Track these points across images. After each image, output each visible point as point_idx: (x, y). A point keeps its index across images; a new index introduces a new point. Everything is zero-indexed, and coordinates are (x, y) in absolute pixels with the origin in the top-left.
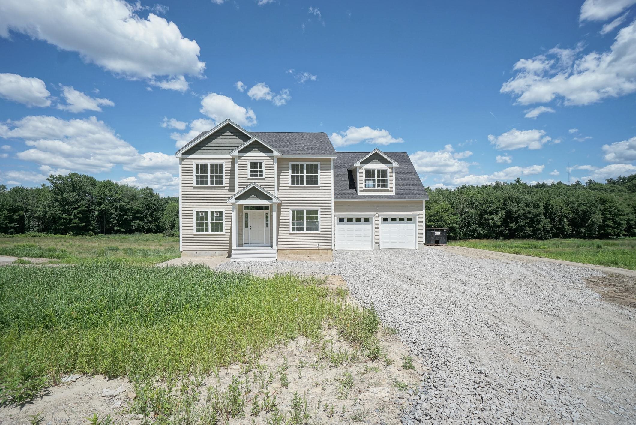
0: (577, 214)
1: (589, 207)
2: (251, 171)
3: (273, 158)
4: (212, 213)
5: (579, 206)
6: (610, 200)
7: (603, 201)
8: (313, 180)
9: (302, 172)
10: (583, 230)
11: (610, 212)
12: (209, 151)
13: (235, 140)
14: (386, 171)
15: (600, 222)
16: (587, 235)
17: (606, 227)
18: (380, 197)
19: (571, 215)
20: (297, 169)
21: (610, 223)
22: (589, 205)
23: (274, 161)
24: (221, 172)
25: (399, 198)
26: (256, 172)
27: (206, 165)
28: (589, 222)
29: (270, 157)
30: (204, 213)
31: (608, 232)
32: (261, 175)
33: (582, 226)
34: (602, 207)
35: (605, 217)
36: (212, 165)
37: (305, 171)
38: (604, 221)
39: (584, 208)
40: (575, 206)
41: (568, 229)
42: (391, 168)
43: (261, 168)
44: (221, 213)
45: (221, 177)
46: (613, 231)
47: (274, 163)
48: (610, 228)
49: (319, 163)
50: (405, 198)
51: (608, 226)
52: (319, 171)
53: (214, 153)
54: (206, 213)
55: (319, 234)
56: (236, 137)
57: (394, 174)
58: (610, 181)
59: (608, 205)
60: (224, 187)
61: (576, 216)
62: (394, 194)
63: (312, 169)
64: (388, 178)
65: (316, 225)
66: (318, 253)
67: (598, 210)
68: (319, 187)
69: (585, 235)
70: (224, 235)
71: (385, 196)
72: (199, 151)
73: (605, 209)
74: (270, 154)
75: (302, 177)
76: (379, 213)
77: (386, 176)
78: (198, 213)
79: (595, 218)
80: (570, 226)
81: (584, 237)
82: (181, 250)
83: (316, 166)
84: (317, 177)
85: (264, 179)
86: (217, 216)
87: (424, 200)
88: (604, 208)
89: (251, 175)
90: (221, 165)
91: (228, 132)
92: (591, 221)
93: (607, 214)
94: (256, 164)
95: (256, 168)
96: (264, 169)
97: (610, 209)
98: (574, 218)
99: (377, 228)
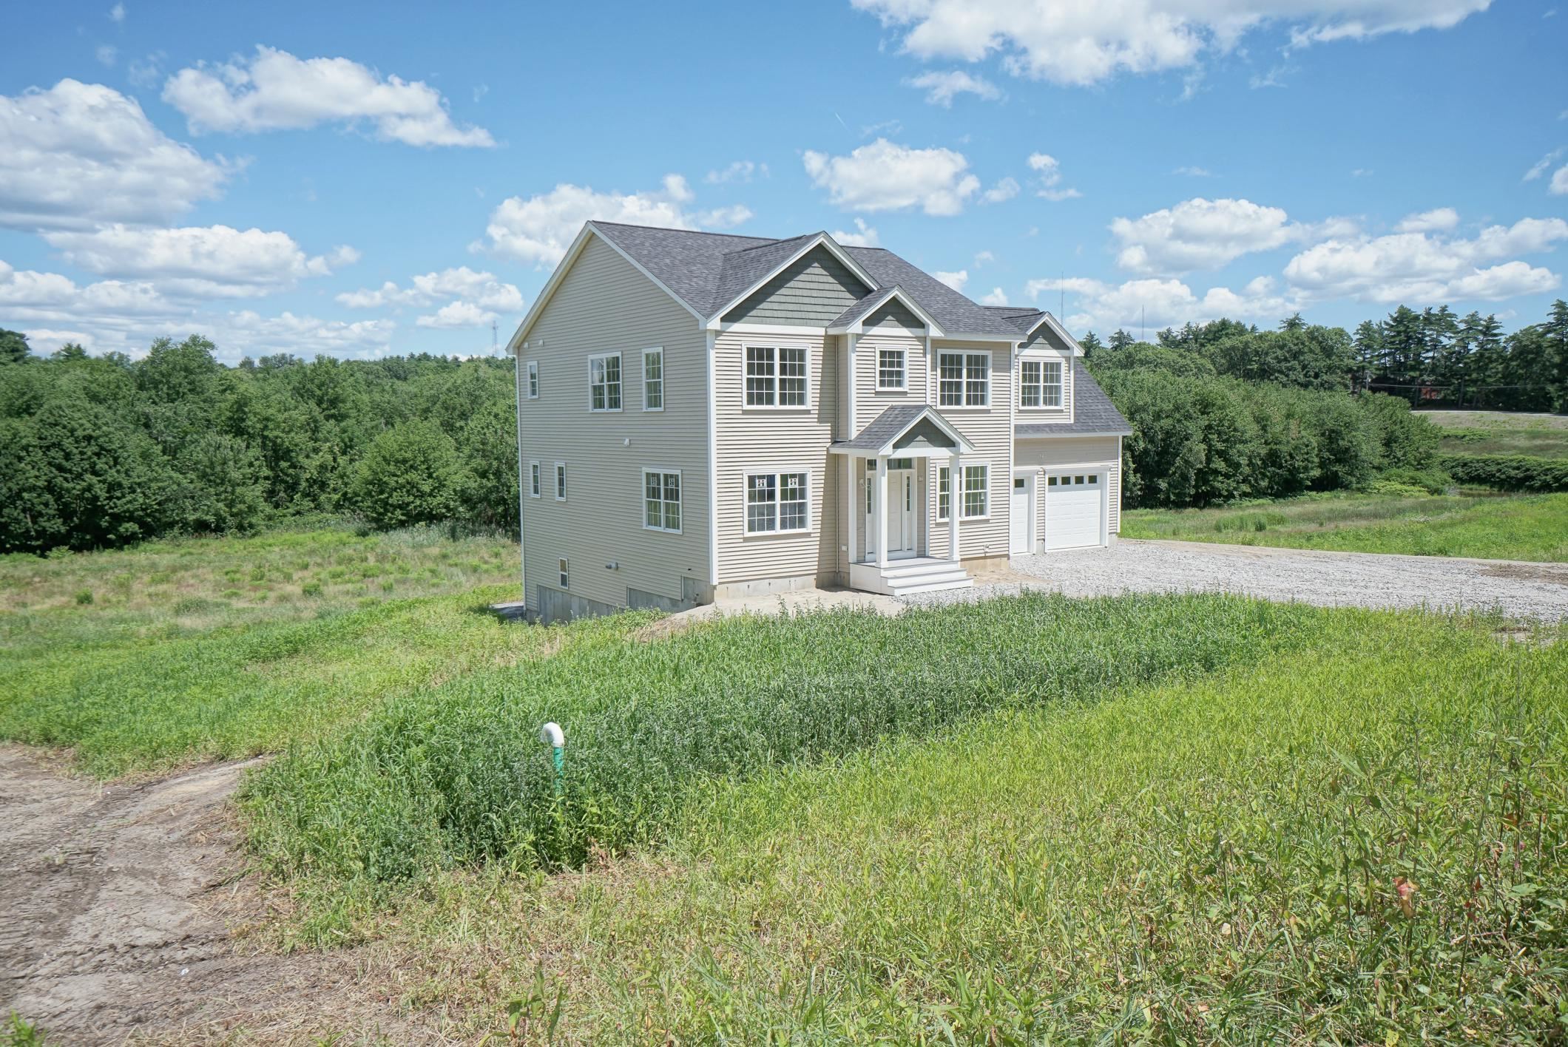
0: (1152, 441)
1: (1179, 421)
2: (882, 373)
3: (923, 340)
4: (784, 478)
5: (1157, 417)
6: (1219, 402)
7: (1205, 406)
8: (978, 395)
9: (960, 376)
10: (1163, 485)
11: (1219, 434)
12: (776, 314)
13: (830, 287)
14: (1059, 365)
15: (1201, 462)
16: (1172, 497)
17: (1211, 474)
18: (1051, 428)
19: (1142, 445)
20: (949, 365)
21: (1219, 465)
22: (1177, 416)
23: (925, 349)
24: (802, 371)
25: (1083, 431)
26: (891, 373)
27: (770, 352)
28: (1178, 461)
29: (918, 338)
30: (765, 481)
31: (1213, 487)
32: (899, 383)
33: (1163, 474)
34: (1204, 421)
35: (1210, 446)
36: (783, 352)
37: (965, 372)
38: (1209, 460)
39: (1166, 423)
40: (1148, 418)
41: (1134, 485)
42: (1068, 359)
43: (900, 364)
44: (802, 478)
45: (802, 384)
46: (1225, 486)
47: (925, 354)
48: (1220, 478)
49: (989, 353)
50: (1094, 430)
51: (1216, 472)
52: (990, 373)
53: (788, 320)
54: (771, 479)
55: (987, 521)
56: (831, 280)
57: (1072, 372)
58: (1166, 338)
59: (1215, 415)
60: (808, 412)
61: (1149, 446)
62: (1072, 421)
63: (978, 366)
64: (1063, 383)
65: (982, 501)
66: (984, 567)
67: (1194, 428)
68: (988, 411)
69: (1169, 497)
70: (808, 535)
71: (1057, 425)
72: (754, 313)
73: (1209, 427)
74: (920, 332)
75: (959, 385)
76: (1047, 467)
77: (1058, 380)
78: (752, 480)
79: (1190, 450)
80: (1138, 475)
81: (1166, 504)
82: (715, 581)
83: (984, 358)
84: (983, 385)
85: (905, 393)
86: (793, 486)
87: (1120, 435)
88: (1207, 423)
89: (882, 383)
90: (801, 354)
91: (816, 265)
92: (1182, 458)
93: (1213, 440)
94: (891, 354)
95: (891, 364)
96: (906, 368)
97: (1218, 426)
98: (1146, 451)
99: (1042, 501)
